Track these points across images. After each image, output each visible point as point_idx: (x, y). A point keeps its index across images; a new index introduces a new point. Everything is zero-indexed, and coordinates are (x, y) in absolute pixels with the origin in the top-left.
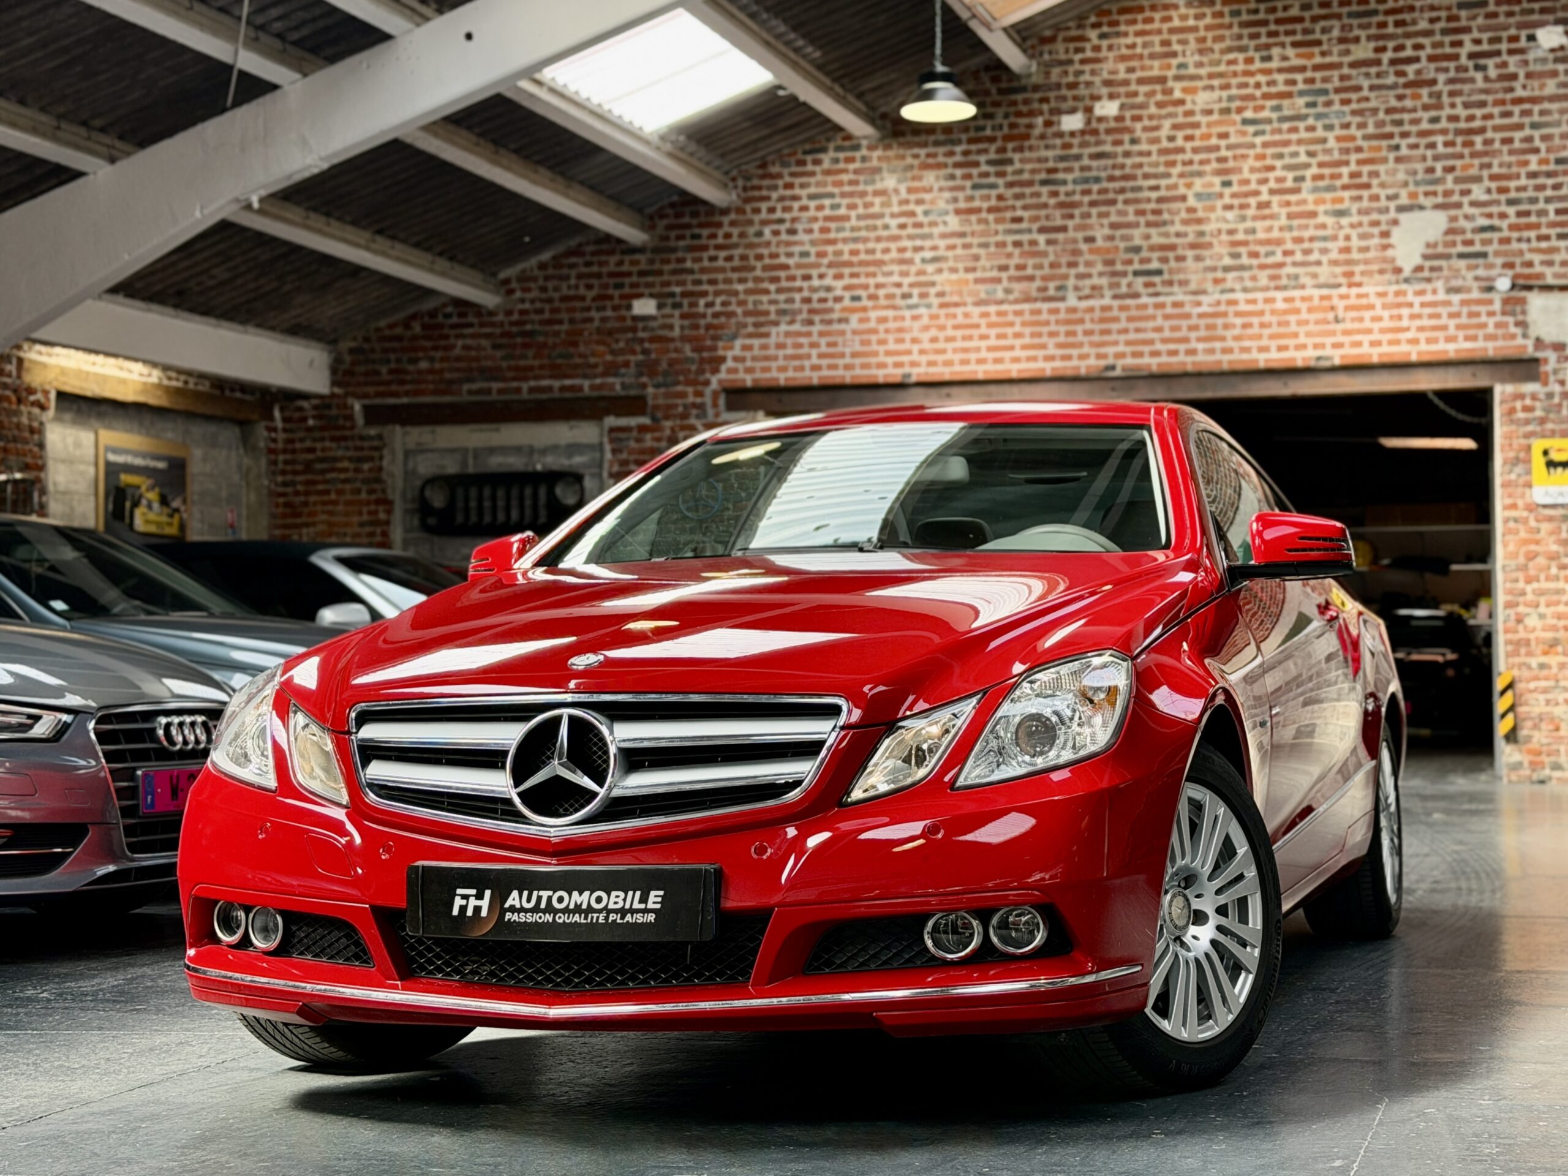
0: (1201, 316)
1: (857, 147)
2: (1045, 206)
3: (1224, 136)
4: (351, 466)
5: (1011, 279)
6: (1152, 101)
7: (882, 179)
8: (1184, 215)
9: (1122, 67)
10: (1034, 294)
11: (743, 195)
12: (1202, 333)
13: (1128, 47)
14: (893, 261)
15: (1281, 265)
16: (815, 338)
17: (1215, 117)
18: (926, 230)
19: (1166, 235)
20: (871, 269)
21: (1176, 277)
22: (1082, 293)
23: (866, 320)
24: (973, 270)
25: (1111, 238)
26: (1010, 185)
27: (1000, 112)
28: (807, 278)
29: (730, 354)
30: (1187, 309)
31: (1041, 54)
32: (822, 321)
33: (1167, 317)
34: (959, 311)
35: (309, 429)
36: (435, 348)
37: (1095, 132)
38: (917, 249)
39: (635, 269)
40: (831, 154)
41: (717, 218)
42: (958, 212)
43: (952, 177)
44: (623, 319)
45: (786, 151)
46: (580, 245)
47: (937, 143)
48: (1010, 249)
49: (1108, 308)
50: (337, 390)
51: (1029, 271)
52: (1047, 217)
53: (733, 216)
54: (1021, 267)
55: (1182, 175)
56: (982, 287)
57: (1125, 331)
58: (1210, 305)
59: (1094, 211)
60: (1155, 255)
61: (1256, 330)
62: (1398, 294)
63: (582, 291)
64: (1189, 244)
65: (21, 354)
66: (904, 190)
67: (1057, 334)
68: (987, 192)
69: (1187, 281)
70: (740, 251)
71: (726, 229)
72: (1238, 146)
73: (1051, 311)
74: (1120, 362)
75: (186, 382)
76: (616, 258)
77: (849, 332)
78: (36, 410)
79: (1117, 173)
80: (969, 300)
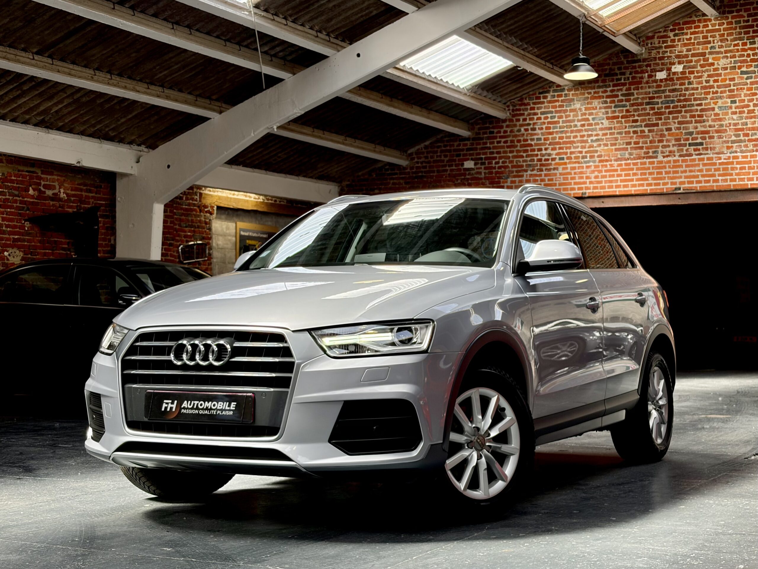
0: (720, 164)
1: (563, 90)
2: (648, 114)
3: (733, 79)
5: (631, 148)
6: (699, 64)
7: (574, 104)
8: (713, 117)
9: (684, 49)
10: (643, 155)
11: (512, 113)
12: (721, 172)
13: (687, 39)
14: (578, 142)
16: (543, 177)
17: (729, 71)
18: (594, 127)
19: (705, 126)
20: (568, 145)
21: (709, 146)
22: (665, 155)
23: (567, 168)
24: (615, 144)
25: (679, 128)
26: (633, 105)
27: (628, 72)
28: (540, 150)
29: (505, 185)
30: (714, 161)
31: (647, 45)
32: (546, 169)
33: (704, 165)
34: (608, 163)
36: (381, 184)
37: (672, 80)
38: (589, 136)
39: (465, 148)
40: (551, 94)
41: (501, 124)
42: (608, 118)
43: (606, 102)
44: (460, 170)
45: (531, 93)
46: (441, 138)
47: (599, 87)
48: (632, 135)
49: (678, 161)
51: (641, 145)
52: (649, 119)
53: (508, 123)
54: (636, 143)
55: (712, 99)
56: (618, 152)
57: (685, 171)
58: (725, 159)
59: (671, 116)
60: (700, 136)
61: (747, 171)
63: (443, 158)
64: (716, 130)
65: (202, 192)
66: (584, 109)
67: (653, 174)
68: (621, 108)
69: (715, 148)
70: (511, 138)
71: (505, 129)
72: (739, 84)
73: (650, 163)
74: (682, 186)
75: (275, 201)
76: (458, 143)
77: (558, 174)
78: (209, 215)
79: (682, 98)
80: (613, 158)
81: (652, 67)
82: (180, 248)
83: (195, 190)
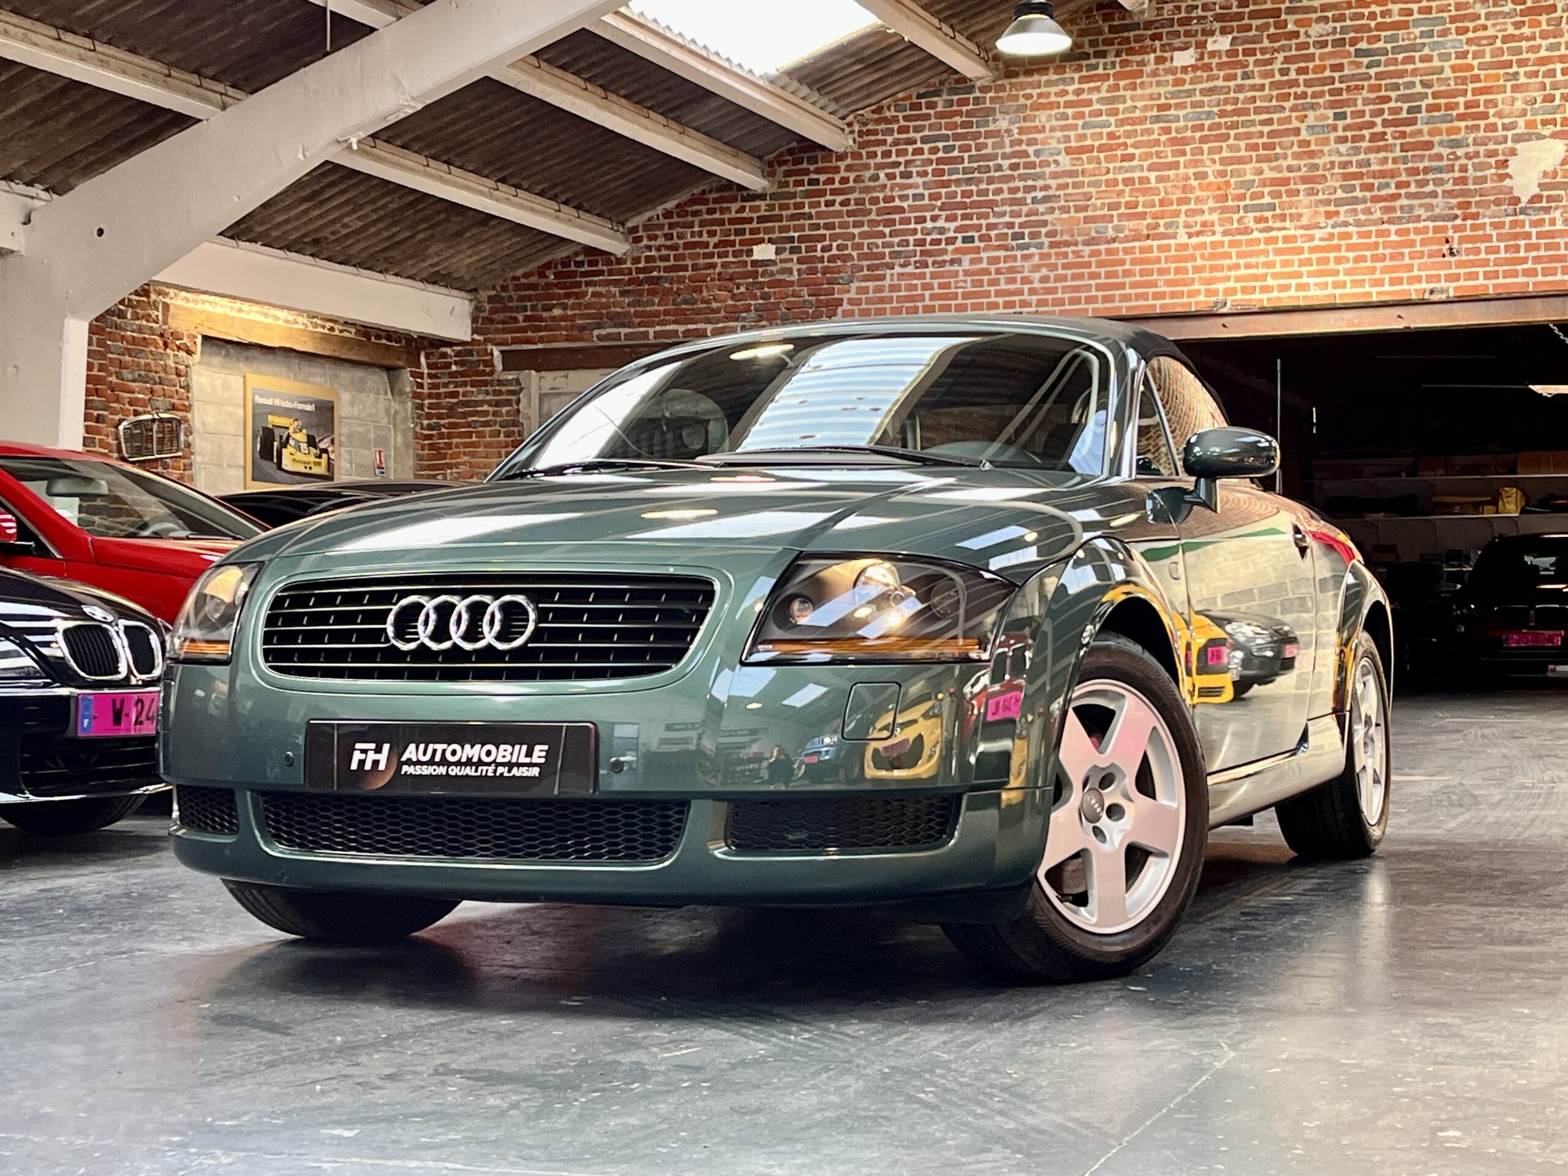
0: (1312, 250)
1: (970, 90)
2: (1157, 143)
3: (1339, 67)
4: (491, 409)
5: (1119, 215)
6: (1265, 34)
7: (995, 121)
8: (1296, 148)
9: (1234, 1)
10: (1145, 232)
11: (858, 139)
12: (1314, 268)
14: (1004, 202)
15: (1395, 197)
16: (928, 280)
17: (1329, 49)
18: (1038, 170)
19: (1279, 169)
20: (983, 210)
21: (1287, 212)
22: (1192, 230)
23: (980, 260)
24: (1085, 208)
25: (1222, 173)
26: (1122, 122)
27: (1112, 50)
28: (922, 220)
29: (845, 296)
30: (1299, 244)
32: (934, 263)
34: (1069, 250)
35: (453, 375)
36: (567, 296)
37: (1208, 67)
38: (1028, 189)
39: (755, 215)
40: (945, 97)
41: (834, 163)
42: (1069, 151)
43: (1065, 117)
44: (745, 264)
45: (901, 95)
46: (703, 192)
47: (1049, 83)
48: (1121, 187)
49: (1222, 244)
50: (476, 337)
51: (1140, 209)
52: (1158, 154)
53: (849, 161)
54: (1128, 205)
55: (1293, 109)
56: (1093, 226)
57: (1237, 267)
58: (1321, 239)
59: (1205, 147)
60: (1267, 190)
61: (1369, 264)
62: (1514, 224)
63: (705, 238)
64: (1302, 177)
65: (167, 300)
66: (1016, 131)
67: (1166, 271)
68: (1098, 130)
69: (1300, 216)
70: (856, 195)
71: (843, 174)
72: (1353, 77)
73: (1161, 248)
74: (1229, 299)
75: (332, 329)
76: (738, 205)
77: (961, 274)
78: (182, 354)
79: (1229, 108)
80: (1080, 239)
81: (1165, 41)
82: (121, 428)
83: (153, 297)
